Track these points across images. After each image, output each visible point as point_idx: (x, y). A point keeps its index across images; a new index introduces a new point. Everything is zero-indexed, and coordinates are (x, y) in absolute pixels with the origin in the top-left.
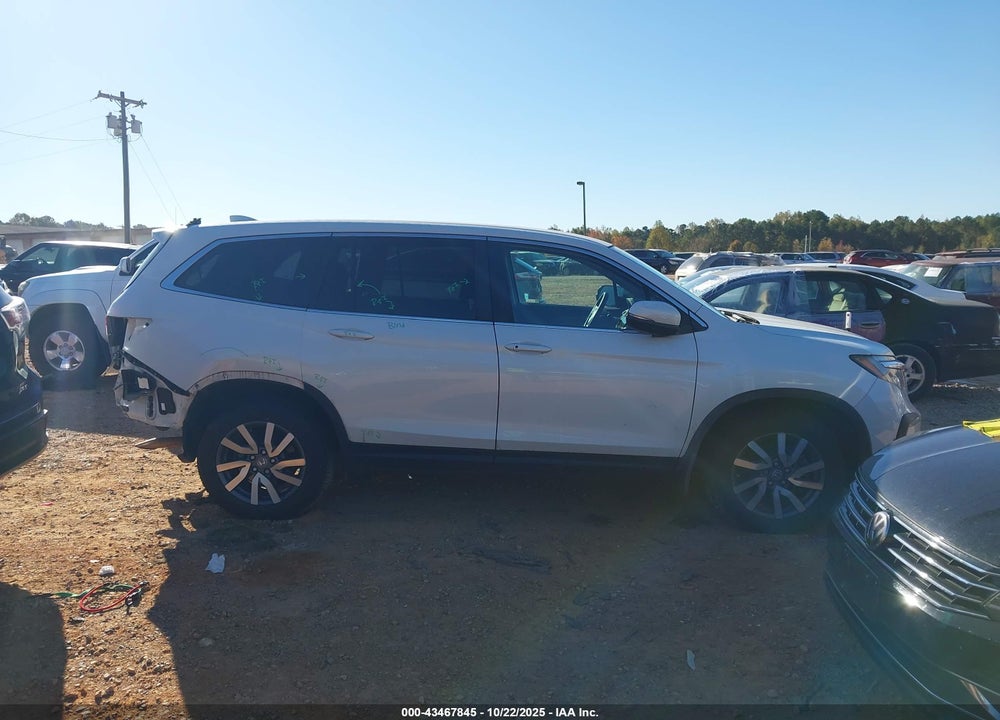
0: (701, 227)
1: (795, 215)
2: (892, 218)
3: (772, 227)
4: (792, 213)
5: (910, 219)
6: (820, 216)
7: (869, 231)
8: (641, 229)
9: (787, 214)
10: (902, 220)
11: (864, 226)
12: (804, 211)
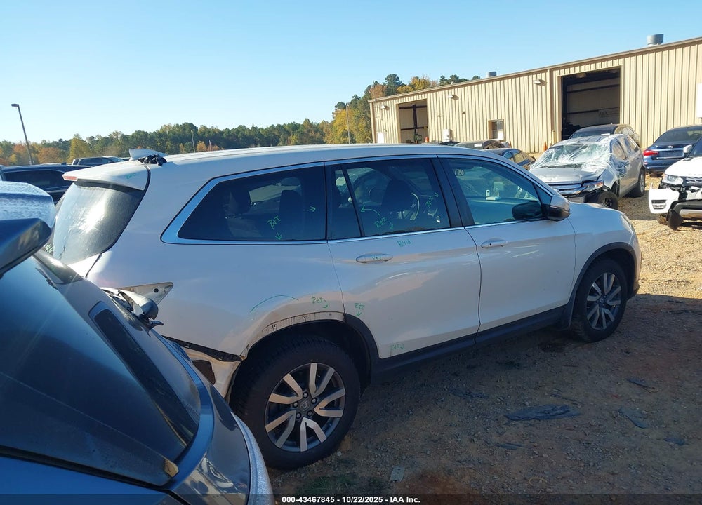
0: (106, 138)
1: (175, 127)
2: (236, 127)
3: (161, 135)
4: (173, 125)
5: (247, 127)
6: (192, 126)
7: (224, 135)
8: (58, 141)
9: (169, 127)
10: (242, 128)
11: (221, 133)
12: (180, 124)
